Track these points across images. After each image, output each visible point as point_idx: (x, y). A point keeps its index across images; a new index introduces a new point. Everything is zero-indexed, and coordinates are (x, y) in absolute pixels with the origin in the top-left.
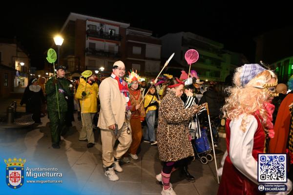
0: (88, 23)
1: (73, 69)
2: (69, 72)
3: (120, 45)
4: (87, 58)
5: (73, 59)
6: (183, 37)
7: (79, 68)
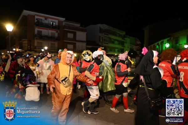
0: (36, 17)
1: (26, 49)
2: (24, 51)
3: (59, 32)
4: (36, 41)
5: (26, 42)
6: (100, 27)
7: (30, 48)
